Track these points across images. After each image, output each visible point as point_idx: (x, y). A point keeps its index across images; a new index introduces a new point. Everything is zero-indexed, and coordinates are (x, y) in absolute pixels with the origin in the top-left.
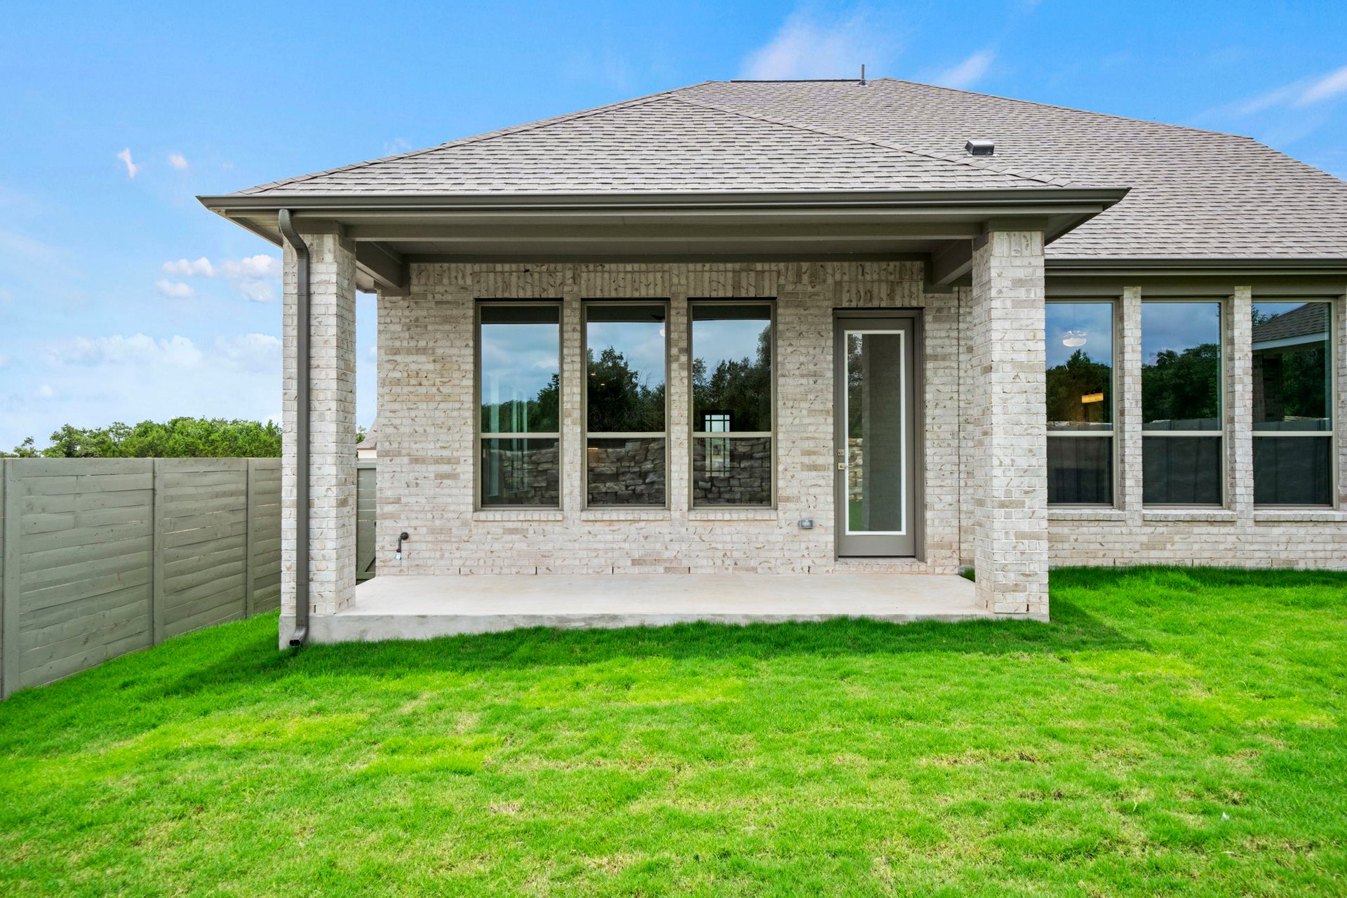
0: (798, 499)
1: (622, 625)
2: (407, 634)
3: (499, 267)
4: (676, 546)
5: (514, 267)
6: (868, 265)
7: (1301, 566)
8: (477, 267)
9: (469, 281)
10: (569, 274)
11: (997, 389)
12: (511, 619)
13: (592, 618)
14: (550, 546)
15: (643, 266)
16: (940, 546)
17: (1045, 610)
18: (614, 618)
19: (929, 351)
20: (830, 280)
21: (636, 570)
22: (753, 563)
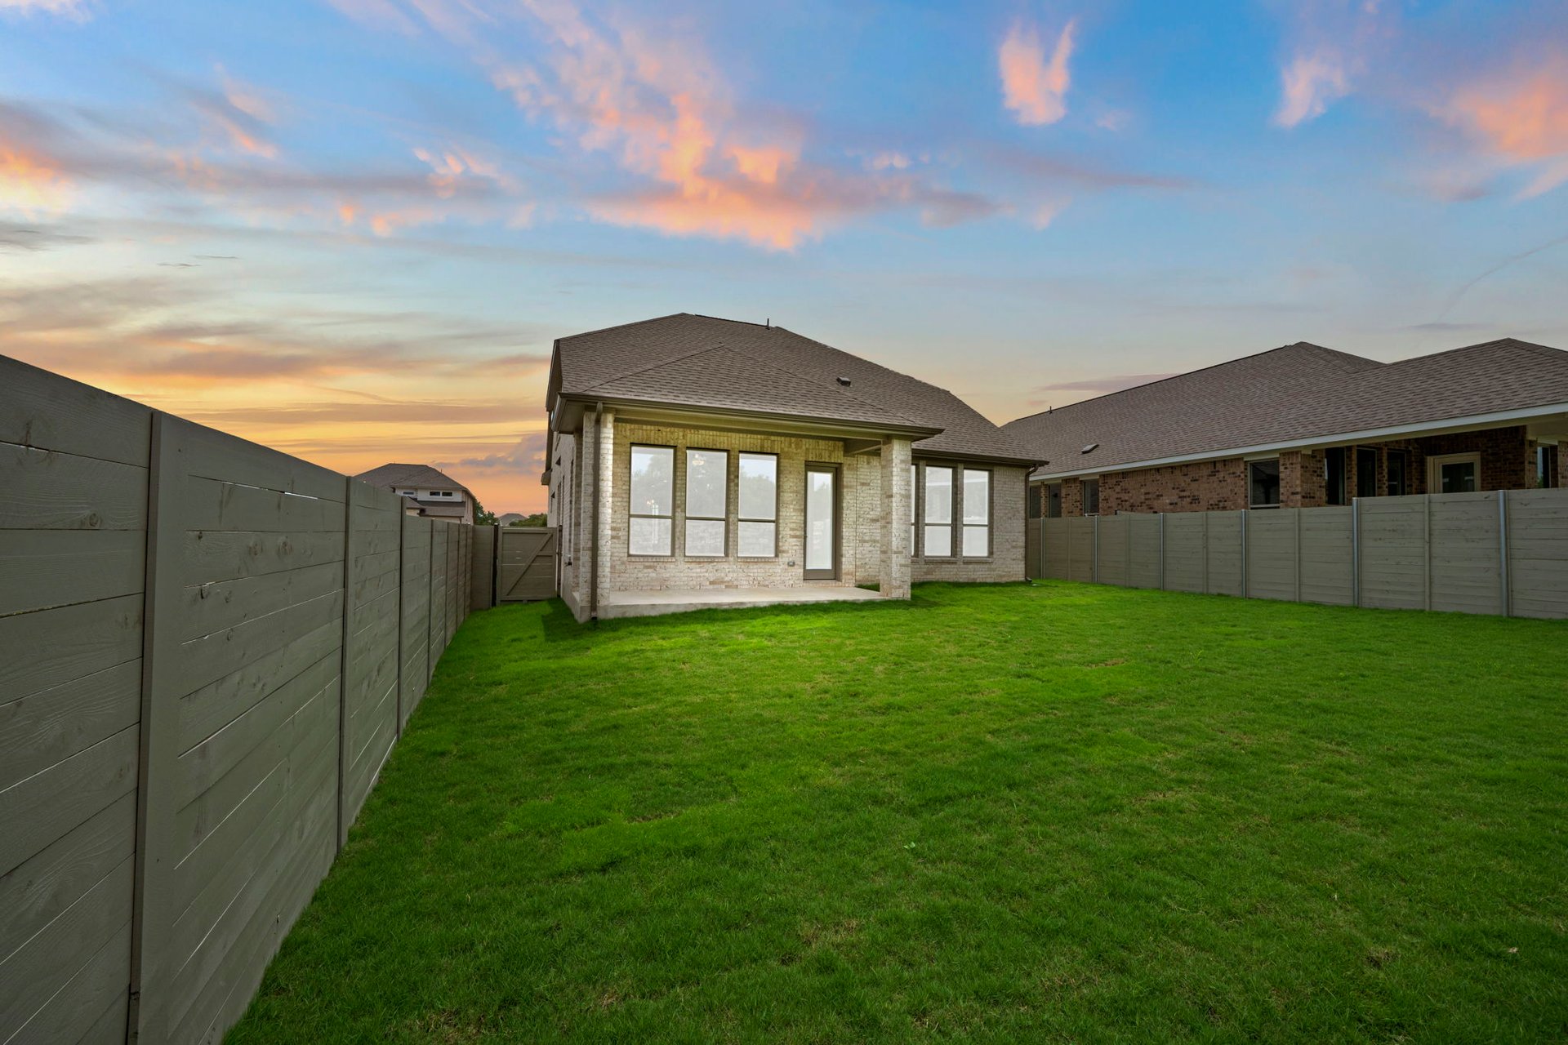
0: (787, 552)
1: (745, 607)
2: (646, 613)
3: (644, 427)
4: (731, 575)
5: (653, 428)
6: (820, 441)
7: (978, 581)
8: (633, 426)
9: (628, 433)
10: (681, 434)
11: (894, 505)
12: (695, 605)
13: (732, 604)
14: (668, 575)
15: (718, 433)
16: (848, 574)
17: (909, 596)
18: (742, 603)
19: (845, 483)
20: (804, 448)
21: (711, 587)
22: (767, 583)
